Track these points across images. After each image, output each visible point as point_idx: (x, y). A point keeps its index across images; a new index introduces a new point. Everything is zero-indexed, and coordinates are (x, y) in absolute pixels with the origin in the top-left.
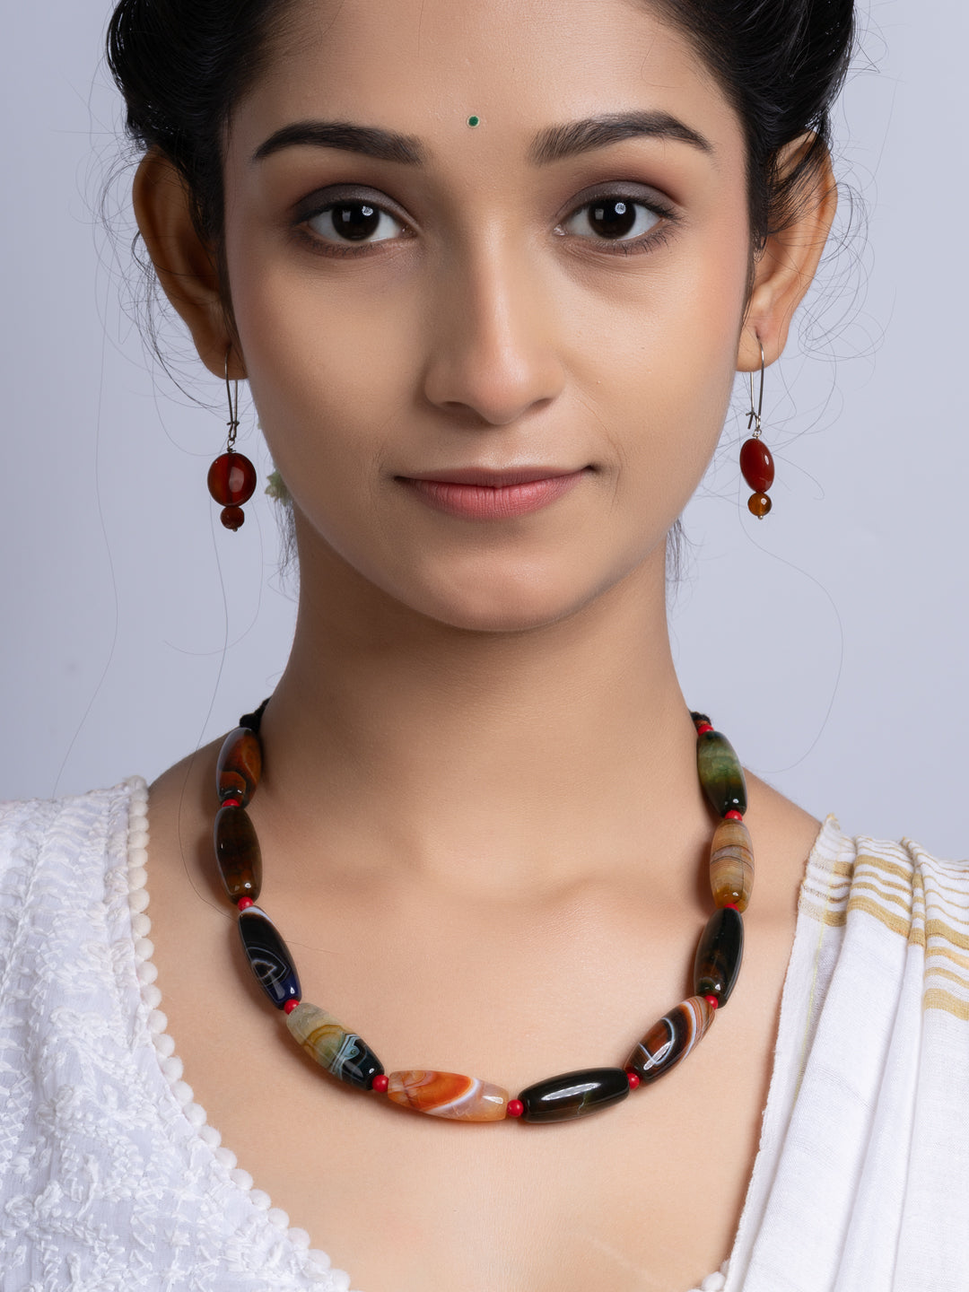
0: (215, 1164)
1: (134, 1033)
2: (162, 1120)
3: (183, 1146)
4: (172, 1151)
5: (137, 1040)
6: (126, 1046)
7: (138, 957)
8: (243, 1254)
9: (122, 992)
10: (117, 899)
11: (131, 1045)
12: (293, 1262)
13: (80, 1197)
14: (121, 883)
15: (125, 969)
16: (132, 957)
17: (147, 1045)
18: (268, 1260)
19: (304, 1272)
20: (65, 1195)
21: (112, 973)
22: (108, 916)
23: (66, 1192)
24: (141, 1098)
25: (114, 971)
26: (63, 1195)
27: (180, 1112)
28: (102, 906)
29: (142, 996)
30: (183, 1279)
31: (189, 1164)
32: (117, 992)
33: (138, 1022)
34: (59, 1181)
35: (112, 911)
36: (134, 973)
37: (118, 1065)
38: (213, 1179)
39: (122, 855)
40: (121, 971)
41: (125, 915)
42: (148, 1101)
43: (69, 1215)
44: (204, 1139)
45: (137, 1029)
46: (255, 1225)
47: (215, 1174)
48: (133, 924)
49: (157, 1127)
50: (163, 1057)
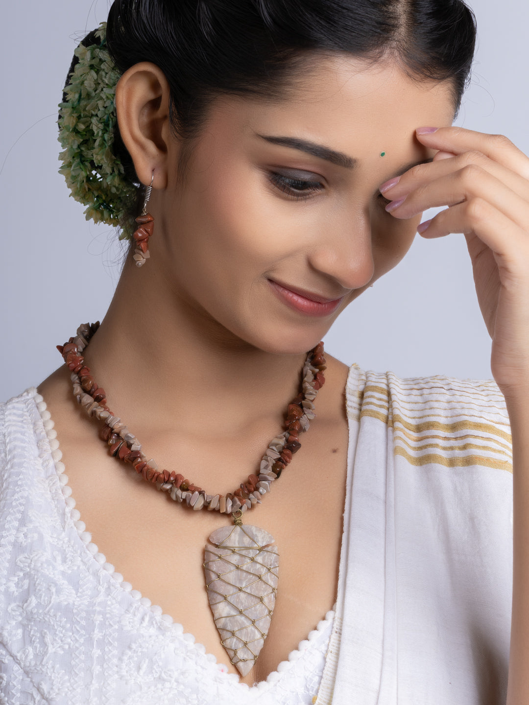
0: (112, 581)
1: (65, 522)
2: (84, 563)
3: (96, 574)
4: (91, 578)
5: (67, 525)
6: (62, 529)
7: (62, 484)
8: (129, 622)
9: (56, 502)
10: (46, 455)
11: (64, 528)
12: (154, 622)
13: (46, 602)
14: (46, 446)
15: (56, 490)
16: (58, 483)
17: (72, 527)
18: (142, 623)
19: (161, 627)
20: (38, 602)
21: (49, 493)
22: (43, 464)
23: (39, 601)
24: (72, 554)
25: (50, 491)
26: (37, 602)
27: (92, 558)
28: (39, 459)
29: (66, 503)
30: (101, 637)
31: (99, 583)
32: (53, 503)
33: (66, 516)
34: (35, 595)
35: (44, 461)
36: (60, 492)
37: (59, 539)
38: (112, 588)
39: (44, 433)
40: (54, 491)
41: (51, 463)
42: (76, 555)
43: (41, 611)
44: (106, 570)
45: (66, 520)
46: (134, 607)
47: (113, 586)
48: (56, 467)
49: (82, 567)
50: (81, 532)
